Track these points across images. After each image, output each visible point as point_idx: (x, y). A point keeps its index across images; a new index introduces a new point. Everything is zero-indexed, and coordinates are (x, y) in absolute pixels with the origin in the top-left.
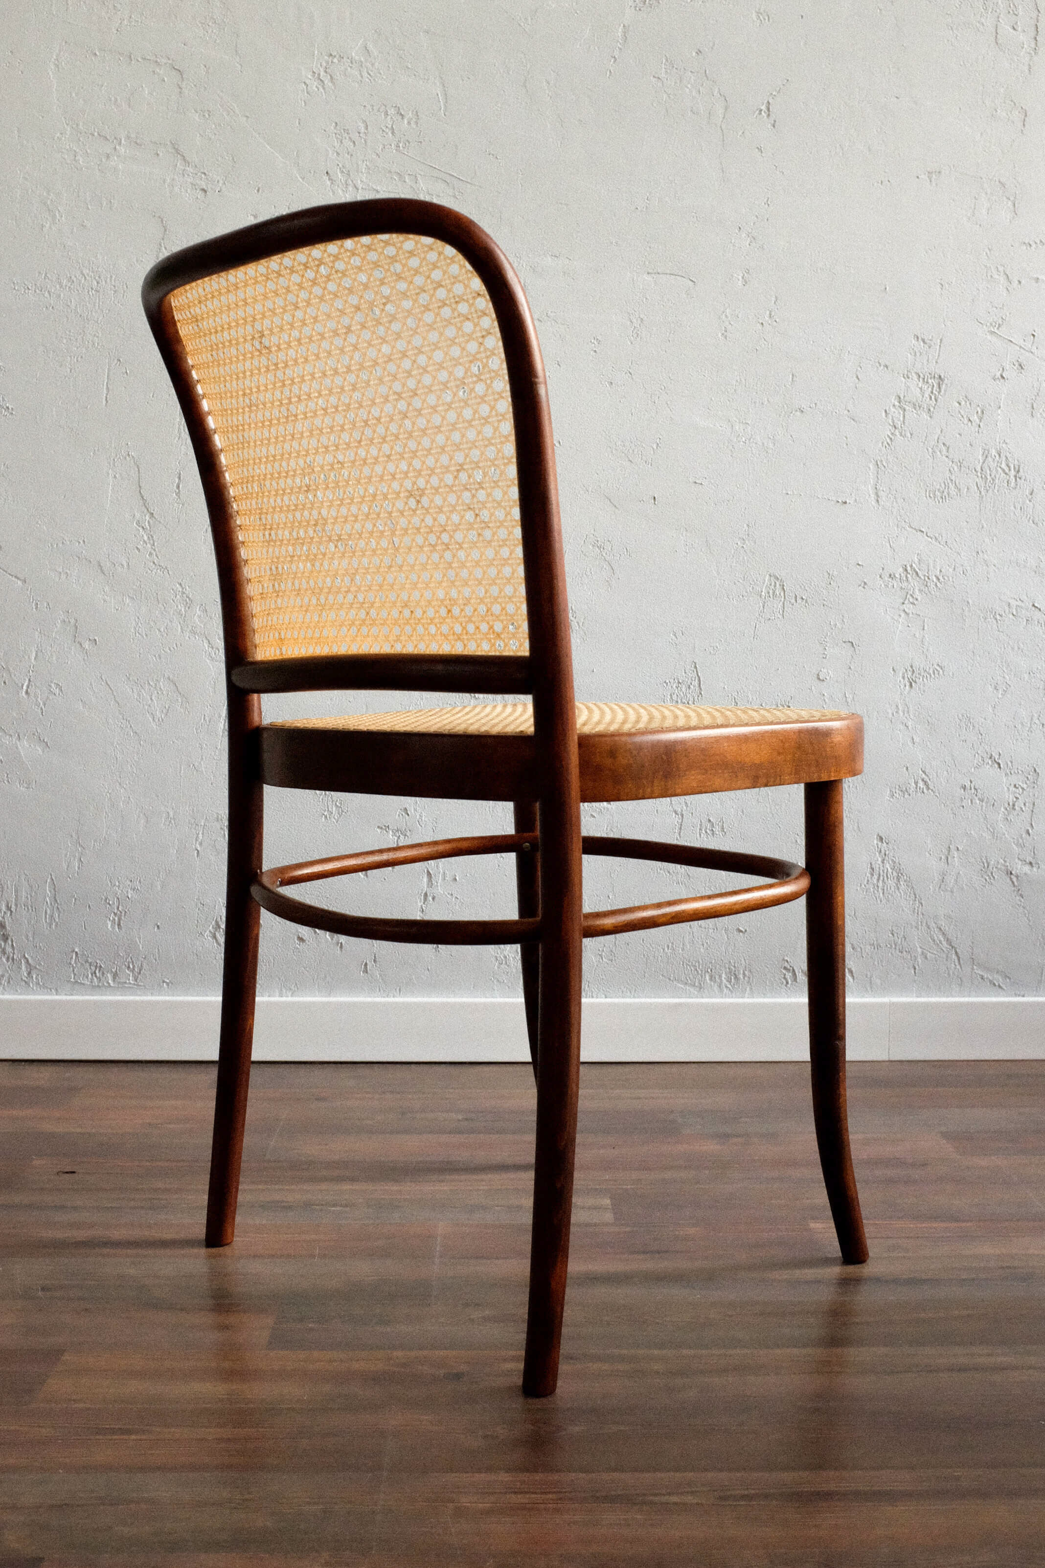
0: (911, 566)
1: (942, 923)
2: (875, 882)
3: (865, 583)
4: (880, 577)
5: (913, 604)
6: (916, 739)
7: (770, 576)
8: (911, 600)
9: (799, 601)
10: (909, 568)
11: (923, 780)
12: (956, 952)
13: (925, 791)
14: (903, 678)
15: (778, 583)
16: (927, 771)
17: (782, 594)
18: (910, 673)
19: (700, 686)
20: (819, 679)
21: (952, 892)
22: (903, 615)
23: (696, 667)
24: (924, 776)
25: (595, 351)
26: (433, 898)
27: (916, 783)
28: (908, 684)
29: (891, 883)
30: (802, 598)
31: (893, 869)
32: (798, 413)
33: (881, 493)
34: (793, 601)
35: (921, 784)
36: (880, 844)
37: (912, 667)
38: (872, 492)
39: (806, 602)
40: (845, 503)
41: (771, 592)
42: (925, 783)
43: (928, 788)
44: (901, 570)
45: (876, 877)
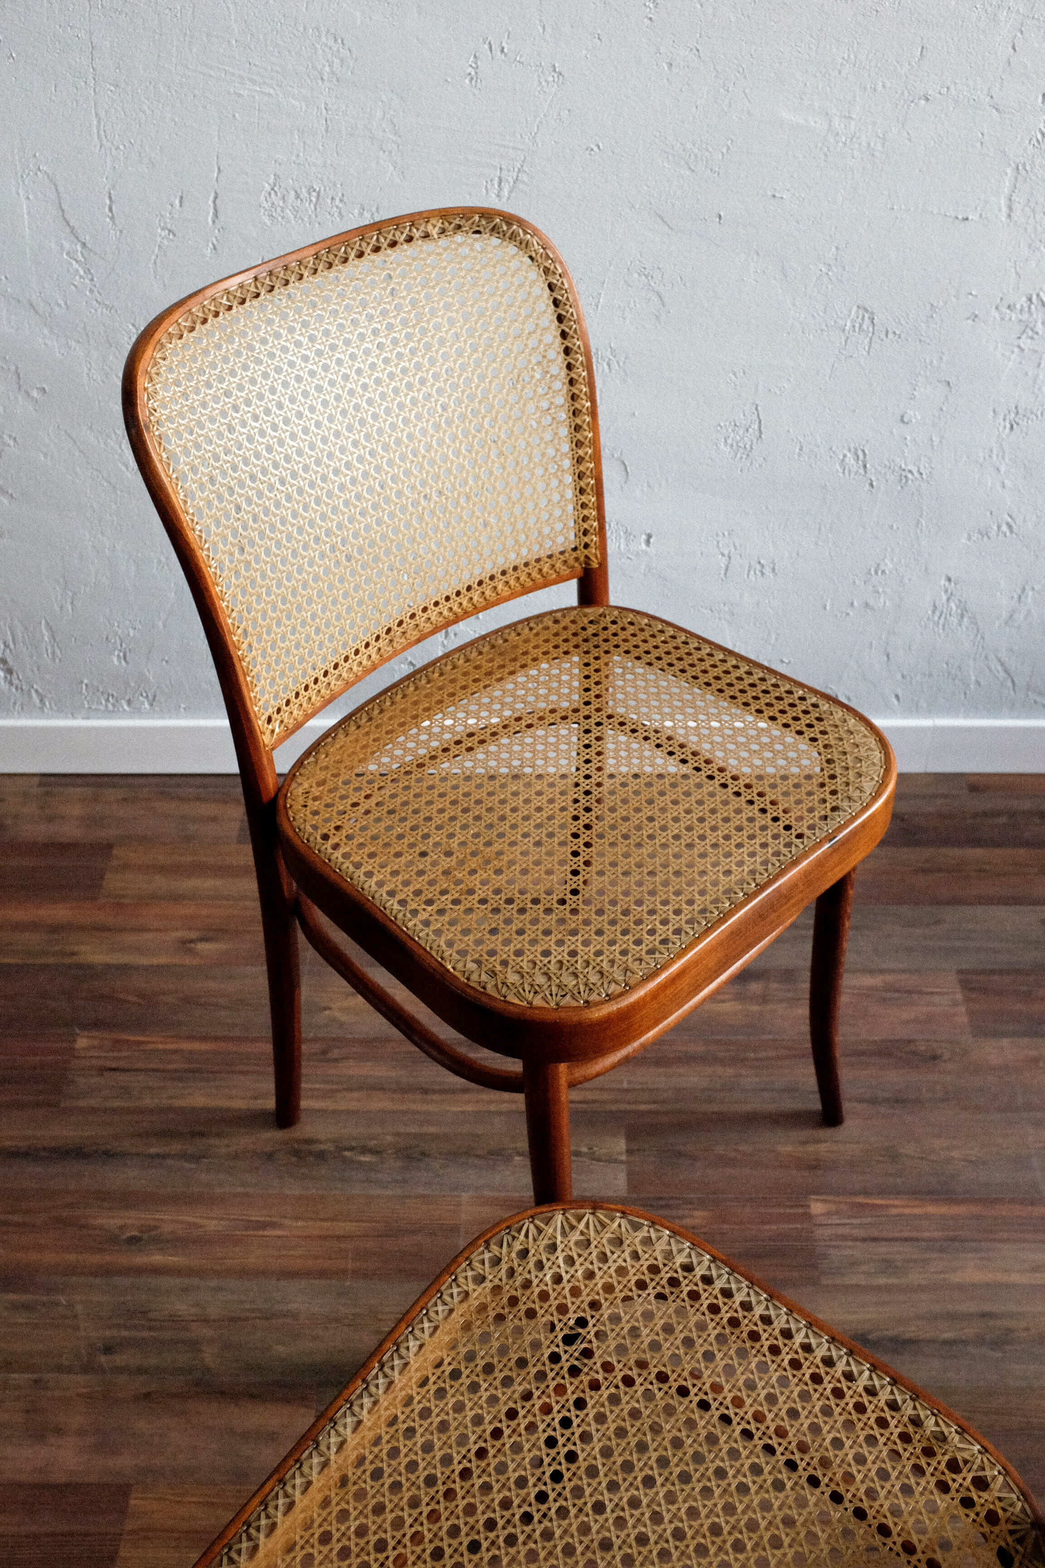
0: (1038, 295)
1: (1003, 655)
2: (936, 618)
3: (976, 316)
4: (997, 308)
5: (1032, 338)
6: (1008, 483)
7: (858, 307)
8: (1030, 333)
9: (891, 336)
10: (1034, 297)
11: (1008, 524)
12: (1013, 682)
13: (1008, 534)
14: (1004, 420)
15: (867, 315)
16: (1014, 515)
17: (871, 329)
18: (1013, 415)
19: (760, 427)
20: (902, 421)
21: (1019, 627)
22: (1016, 350)
23: (757, 409)
24: (1009, 520)
25: (651, 19)
26: (455, 635)
27: (999, 527)
28: (1008, 426)
29: (954, 620)
30: (895, 333)
31: (957, 607)
32: (923, 102)
33: (1016, 206)
34: (883, 336)
35: (1004, 528)
36: (947, 584)
37: (1016, 408)
38: (1003, 202)
39: (900, 337)
40: (967, 219)
41: (857, 325)
42: (1010, 527)
43: (1011, 531)
44: (1024, 299)
45: (938, 613)
